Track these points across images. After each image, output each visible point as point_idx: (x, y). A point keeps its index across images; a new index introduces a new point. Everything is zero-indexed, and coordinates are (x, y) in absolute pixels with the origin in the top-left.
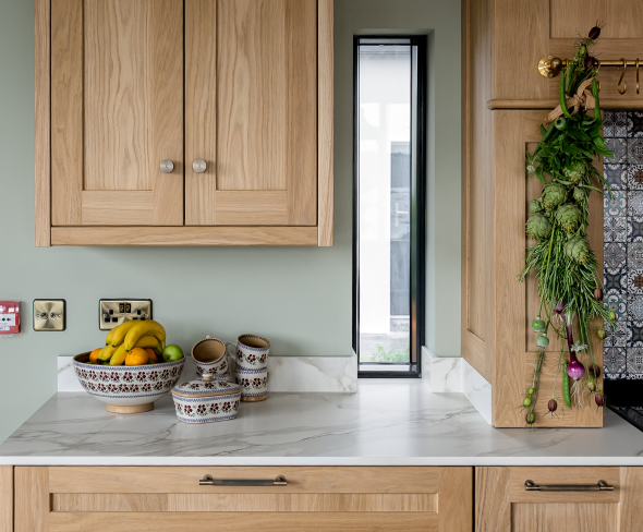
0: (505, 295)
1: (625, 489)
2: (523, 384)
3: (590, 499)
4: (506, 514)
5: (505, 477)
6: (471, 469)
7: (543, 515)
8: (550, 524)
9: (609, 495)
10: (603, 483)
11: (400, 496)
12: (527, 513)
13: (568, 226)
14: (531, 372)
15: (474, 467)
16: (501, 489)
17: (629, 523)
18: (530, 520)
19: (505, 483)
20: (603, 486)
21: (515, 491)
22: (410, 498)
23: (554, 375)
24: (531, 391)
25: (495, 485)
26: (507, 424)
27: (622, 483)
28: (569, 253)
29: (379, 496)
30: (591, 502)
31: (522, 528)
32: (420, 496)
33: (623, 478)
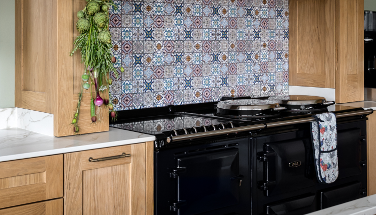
0: (63, 64)
1: (133, 156)
2: (72, 112)
3: (119, 163)
4: (80, 177)
5: (79, 157)
6: (62, 155)
7: (97, 176)
8: (100, 179)
9: (127, 159)
10: (124, 153)
11: (24, 176)
12: (89, 175)
13: (101, 24)
14: (76, 104)
15: (63, 154)
16: (77, 164)
17: (135, 172)
18: (91, 179)
19: (79, 160)
20: (124, 156)
21: (84, 164)
22: (30, 177)
23: (87, 106)
24: (76, 115)
25: (74, 162)
26: (64, 134)
27: (132, 153)
28: (102, 37)
29: (13, 178)
30: (118, 165)
31: (87, 184)
32: (36, 174)
33: (133, 150)
